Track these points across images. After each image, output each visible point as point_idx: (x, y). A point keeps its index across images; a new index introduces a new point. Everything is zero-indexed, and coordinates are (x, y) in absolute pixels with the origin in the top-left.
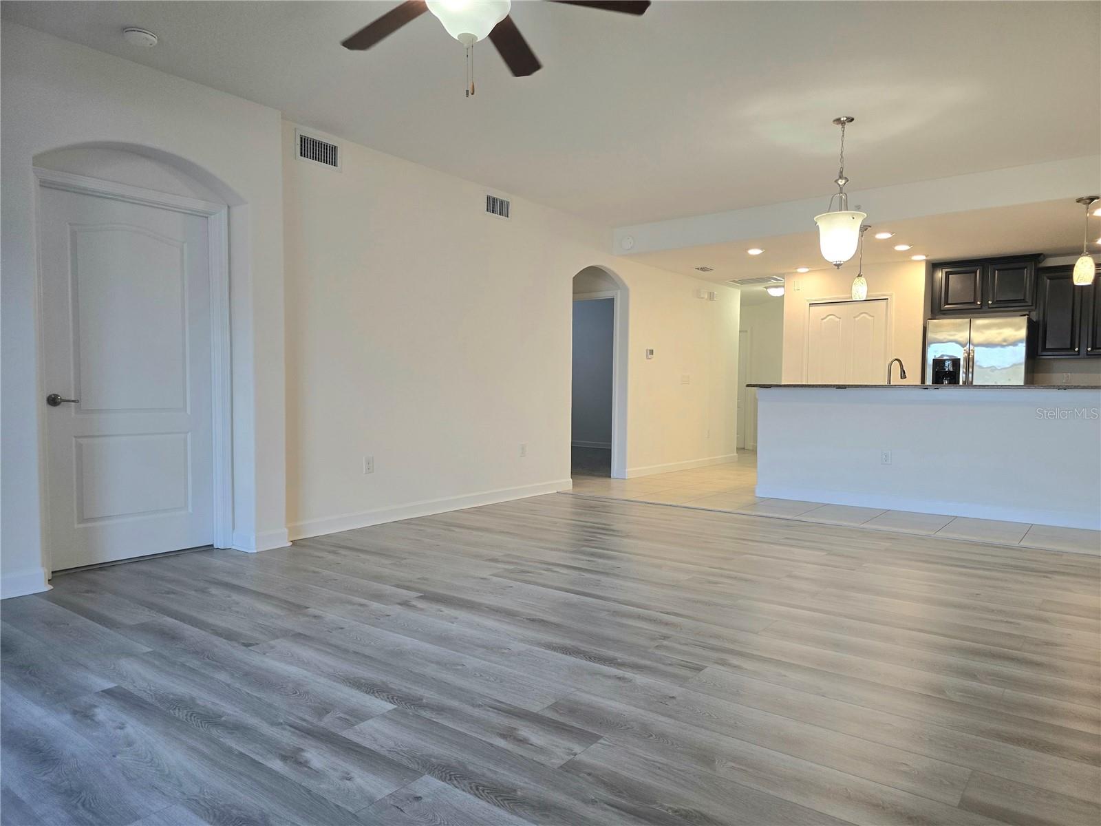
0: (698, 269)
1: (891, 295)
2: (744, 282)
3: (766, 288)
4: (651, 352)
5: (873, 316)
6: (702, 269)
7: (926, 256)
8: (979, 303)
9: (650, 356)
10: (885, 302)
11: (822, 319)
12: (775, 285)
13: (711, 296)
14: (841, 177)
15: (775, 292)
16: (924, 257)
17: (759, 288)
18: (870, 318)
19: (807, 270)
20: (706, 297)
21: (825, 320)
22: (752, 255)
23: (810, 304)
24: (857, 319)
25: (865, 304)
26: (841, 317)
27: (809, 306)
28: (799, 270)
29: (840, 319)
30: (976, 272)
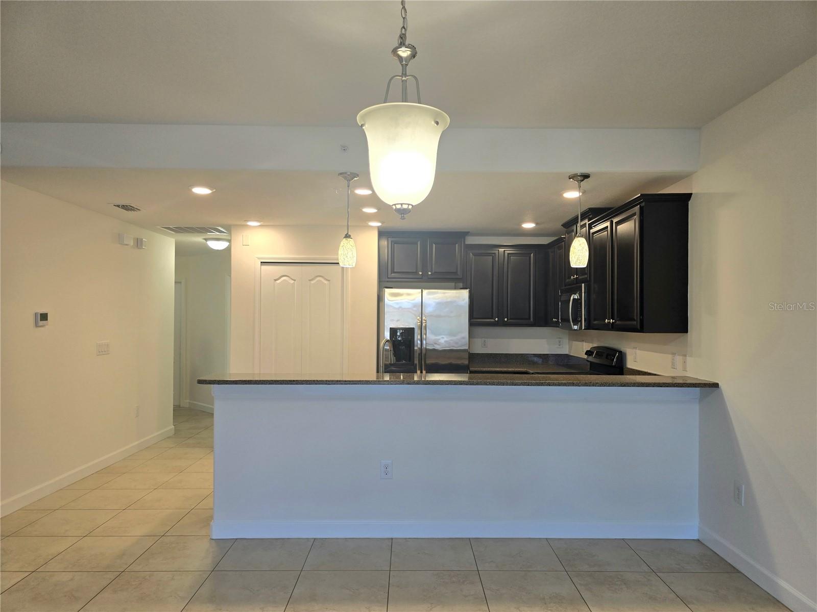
0: (118, 206)
2: (179, 230)
3: (206, 240)
4: (44, 317)
5: (329, 281)
6: (126, 208)
7: (383, 223)
8: (420, 273)
9: (41, 323)
11: (275, 280)
12: (218, 236)
13: (139, 243)
14: (402, 44)
15: (217, 246)
16: (379, 224)
17: (198, 239)
18: (326, 282)
19: (257, 223)
20: (132, 244)
21: (278, 282)
22: (197, 195)
23: (261, 262)
24: (312, 282)
25: (317, 266)
26: (295, 279)
27: (261, 265)
28: (250, 223)
29: (295, 280)
30: (419, 242)
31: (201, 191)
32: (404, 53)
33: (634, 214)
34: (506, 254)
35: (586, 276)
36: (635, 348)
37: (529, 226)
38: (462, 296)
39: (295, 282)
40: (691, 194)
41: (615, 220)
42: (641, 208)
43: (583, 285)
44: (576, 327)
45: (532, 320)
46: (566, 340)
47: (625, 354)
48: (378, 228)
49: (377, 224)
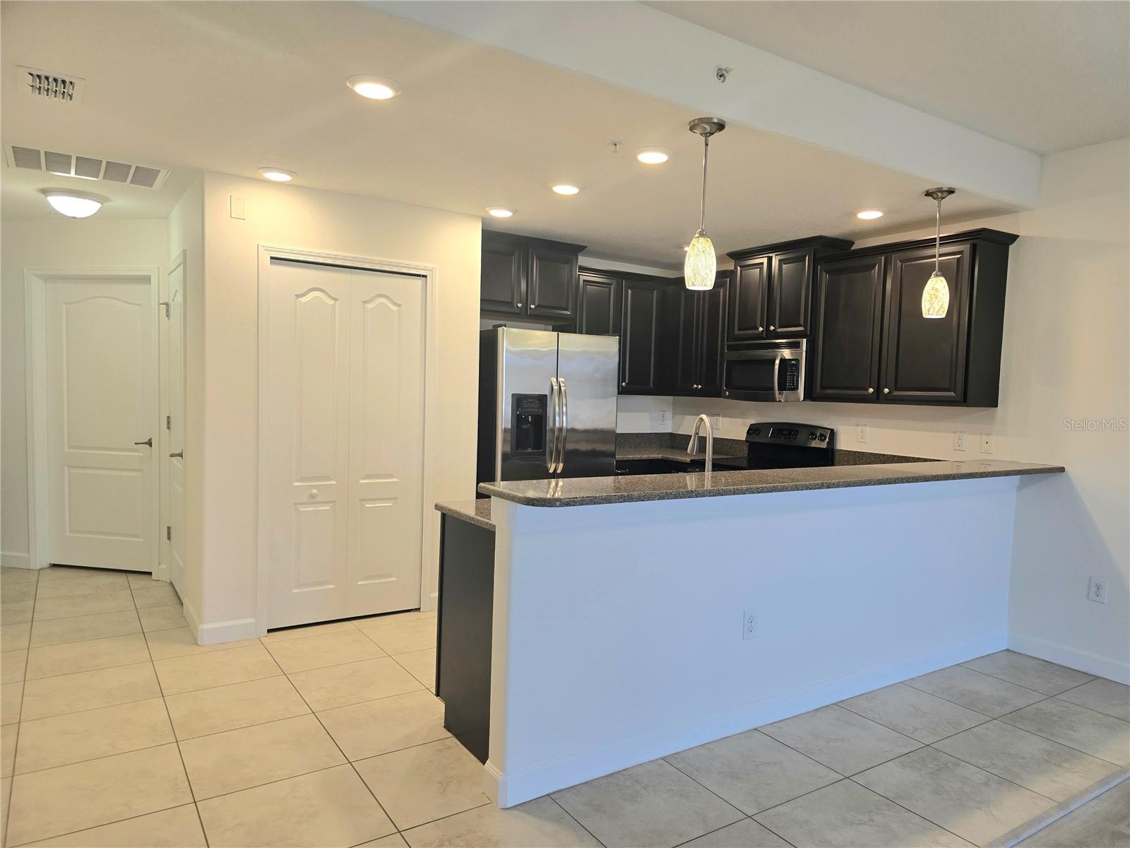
1: (431, 270)
3: (45, 192)
8: (518, 305)
10: (419, 281)
11: (298, 296)
12: (71, 187)
17: (28, 186)
18: (395, 308)
21: (301, 299)
23: (272, 258)
24: (369, 306)
25: (384, 278)
26: (337, 297)
27: (271, 263)
28: (270, 175)
29: (336, 300)
30: (516, 254)
31: (374, 91)
39: (338, 303)
40: (1018, 237)
41: (897, 257)
43: (805, 340)
44: (780, 398)
48: (485, 223)
49: (501, 214)
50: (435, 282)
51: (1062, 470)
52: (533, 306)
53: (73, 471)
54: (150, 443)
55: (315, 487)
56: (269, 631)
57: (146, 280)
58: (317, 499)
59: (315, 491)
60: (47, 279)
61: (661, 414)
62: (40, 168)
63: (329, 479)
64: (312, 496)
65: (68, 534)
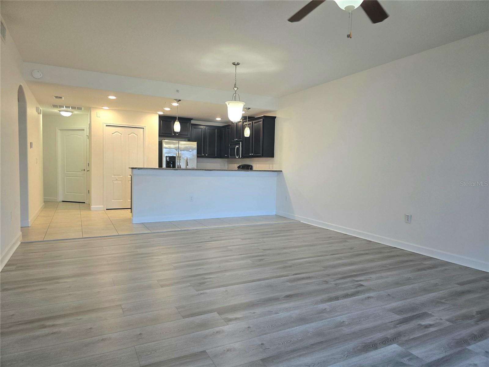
1: (145, 127)
3: (60, 111)
5: (137, 135)
7: (164, 113)
8: (173, 134)
10: (142, 130)
11: (112, 134)
12: (65, 110)
17: (56, 110)
18: (136, 136)
19: (107, 108)
21: (114, 134)
22: (110, 99)
23: (106, 125)
24: (130, 135)
25: (133, 129)
28: (104, 108)
29: (122, 134)
30: (172, 121)
31: (112, 97)
32: (236, 89)
33: (261, 121)
34: (207, 129)
35: (241, 139)
36: (256, 164)
37: (218, 119)
38: (194, 145)
40: (276, 117)
41: (254, 122)
42: (263, 120)
43: (241, 142)
44: (237, 157)
45: (216, 155)
46: (226, 164)
47: (253, 166)
48: (159, 114)
49: (161, 113)
50: (146, 129)
51: (282, 171)
52: (177, 135)
53: (67, 177)
54: (84, 170)
55: (117, 177)
56: (107, 209)
57: (84, 130)
58: (118, 180)
59: (117, 178)
60: (61, 130)
61: (223, 164)
62: (58, 107)
63: (121, 176)
64: (117, 179)
65: (66, 193)
